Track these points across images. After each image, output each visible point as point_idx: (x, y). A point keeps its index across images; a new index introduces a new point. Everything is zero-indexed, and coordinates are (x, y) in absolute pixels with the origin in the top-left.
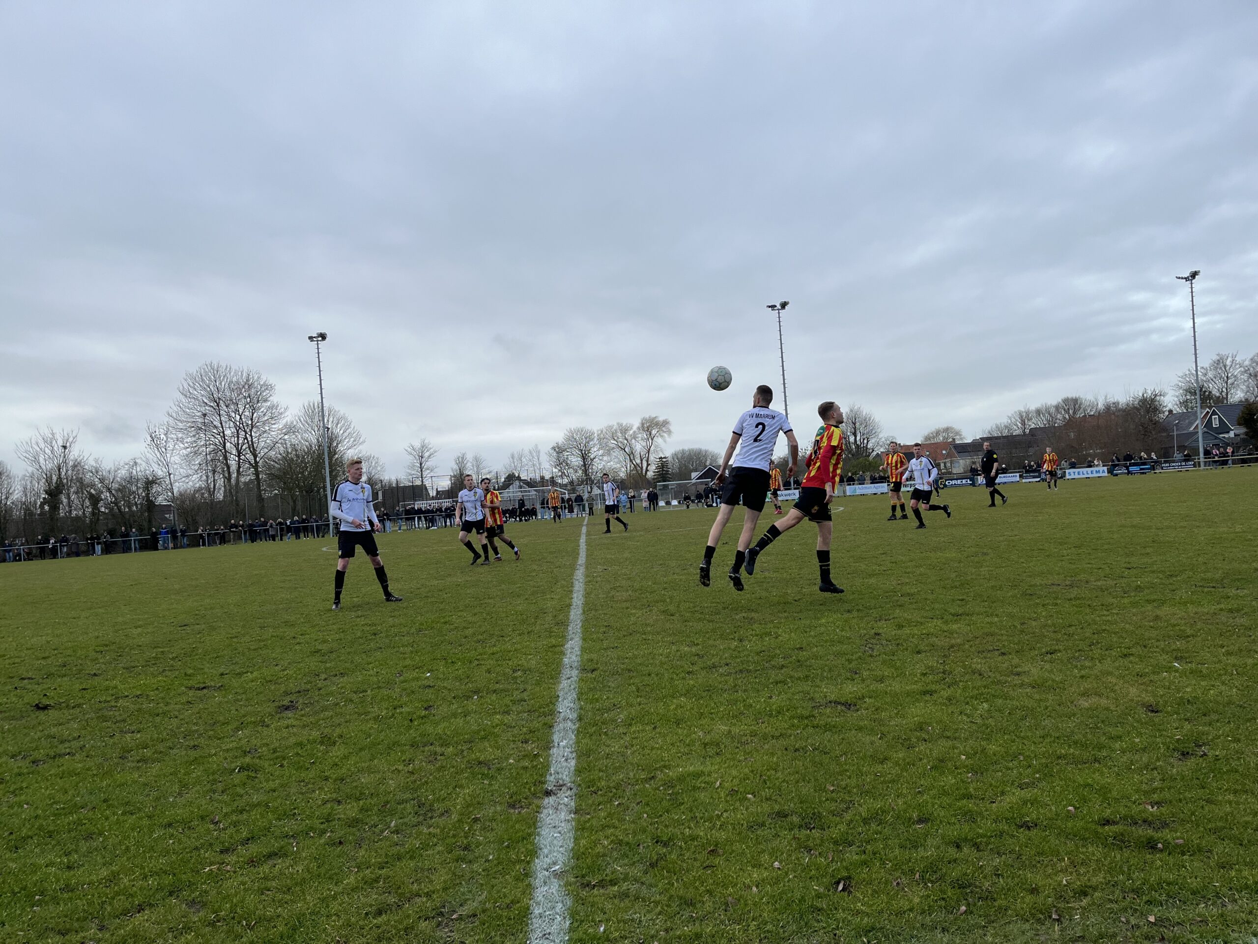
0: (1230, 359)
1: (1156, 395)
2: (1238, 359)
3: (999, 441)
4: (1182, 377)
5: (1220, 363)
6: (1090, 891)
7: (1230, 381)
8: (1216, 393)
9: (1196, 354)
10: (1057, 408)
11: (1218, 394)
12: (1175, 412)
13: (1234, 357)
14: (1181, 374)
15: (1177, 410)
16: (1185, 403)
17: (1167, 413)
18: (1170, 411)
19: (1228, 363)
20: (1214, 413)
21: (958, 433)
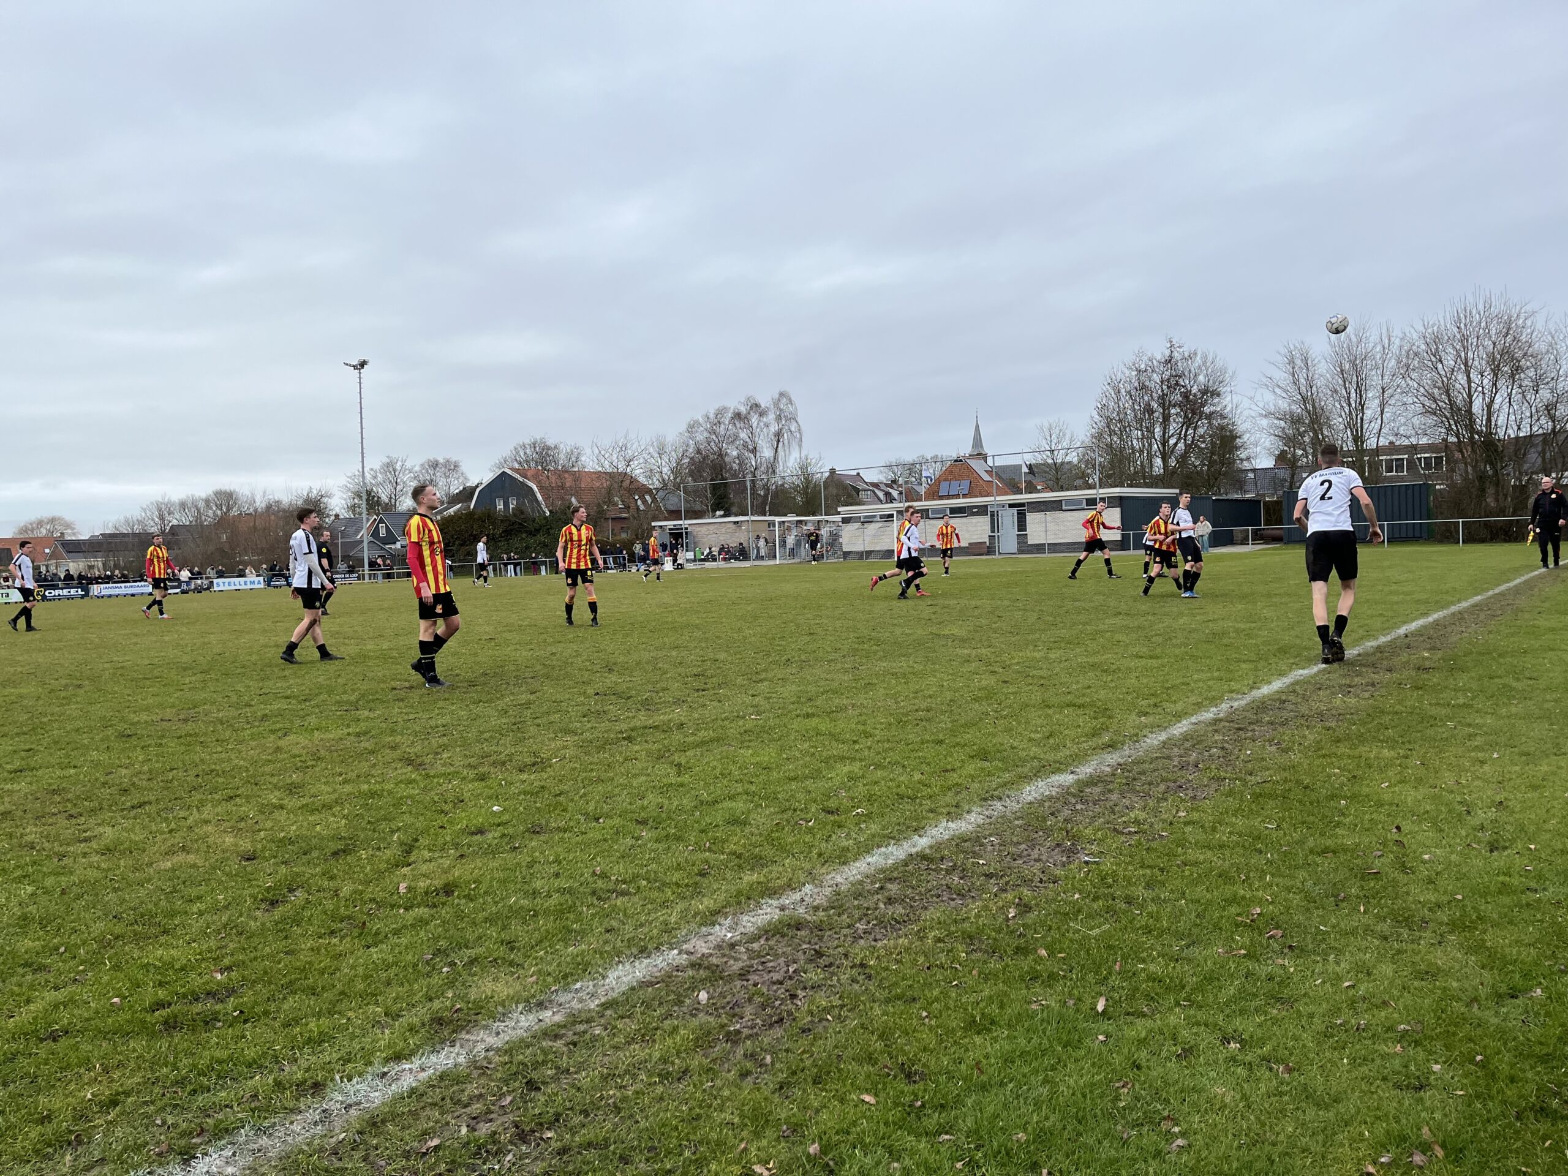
0: (399, 464)
1: (322, 496)
2: (408, 464)
3: (126, 539)
4: (350, 477)
5: (389, 467)
6: (122, 1098)
7: (399, 488)
8: (385, 498)
9: (362, 453)
10: (207, 502)
11: (387, 501)
12: (341, 517)
13: (405, 461)
14: (350, 474)
15: (344, 514)
16: (353, 508)
17: (333, 518)
18: (337, 516)
19: (398, 467)
20: (381, 521)
21: (68, 526)
